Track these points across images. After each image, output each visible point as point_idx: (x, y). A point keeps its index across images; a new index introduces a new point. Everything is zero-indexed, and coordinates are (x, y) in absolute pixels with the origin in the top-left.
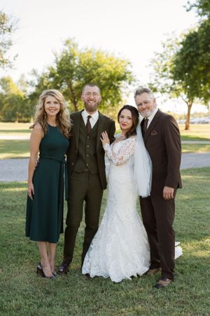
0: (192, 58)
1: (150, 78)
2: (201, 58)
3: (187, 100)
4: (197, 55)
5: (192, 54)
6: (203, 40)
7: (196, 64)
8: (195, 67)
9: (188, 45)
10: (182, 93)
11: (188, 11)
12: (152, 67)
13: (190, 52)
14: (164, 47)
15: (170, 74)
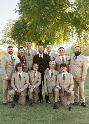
0: (18, 30)
1: (3, 37)
2: (21, 30)
3: (18, 46)
4: (20, 29)
5: (18, 29)
6: (22, 23)
7: (20, 33)
8: (19, 34)
9: (17, 25)
10: (16, 44)
11: (15, 12)
12: (3, 33)
13: (17, 28)
14: (8, 25)
15: (10, 36)
